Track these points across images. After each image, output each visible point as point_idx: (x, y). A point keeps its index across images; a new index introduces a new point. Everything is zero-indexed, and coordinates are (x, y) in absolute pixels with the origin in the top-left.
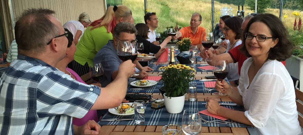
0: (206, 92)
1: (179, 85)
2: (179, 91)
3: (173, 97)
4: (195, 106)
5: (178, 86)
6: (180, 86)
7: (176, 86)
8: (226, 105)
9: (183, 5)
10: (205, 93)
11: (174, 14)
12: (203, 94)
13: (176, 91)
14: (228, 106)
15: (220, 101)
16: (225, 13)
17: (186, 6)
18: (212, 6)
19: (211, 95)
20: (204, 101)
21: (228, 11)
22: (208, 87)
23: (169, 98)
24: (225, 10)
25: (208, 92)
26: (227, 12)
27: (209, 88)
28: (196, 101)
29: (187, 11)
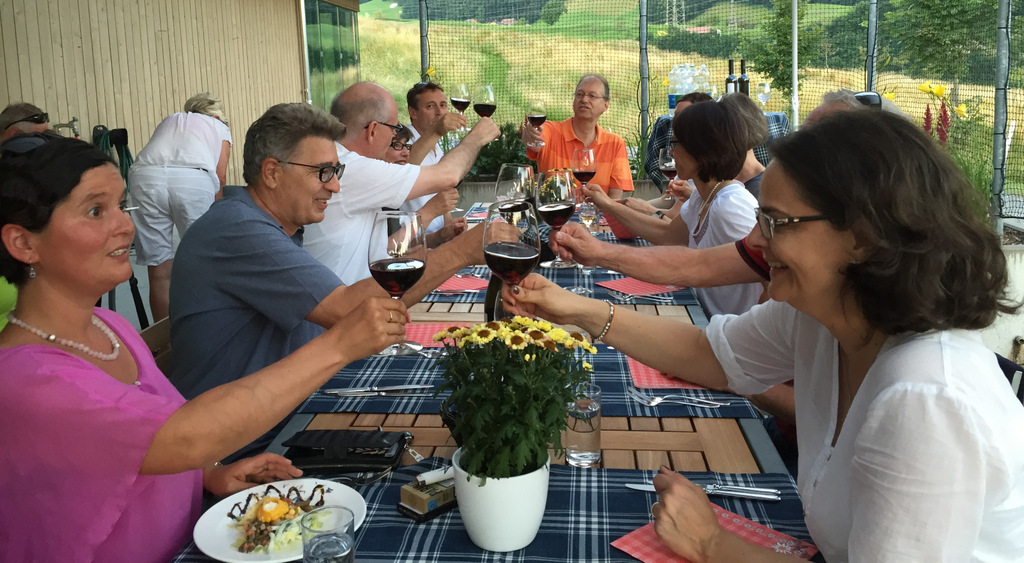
0: (639, 413)
1: (521, 423)
2: (524, 452)
3: (493, 476)
4: (594, 499)
5: (519, 430)
6: (526, 427)
7: (510, 429)
8: (731, 498)
9: (549, 54)
10: (635, 416)
11: (520, 80)
12: (624, 420)
13: (507, 450)
14: (742, 500)
15: (704, 469)
16: (683, 81)
17: (556, 57)
18: (641, 60)
19: (662, 430)
20: (633, 467)
21: (694, 78)
22: (645, 385)
23: (475, 479)
24: (686, 72)
25: (648, 413)
26: (690, 80)
27: (647, 391)
28: (599, 465)
29: (559, 73)
